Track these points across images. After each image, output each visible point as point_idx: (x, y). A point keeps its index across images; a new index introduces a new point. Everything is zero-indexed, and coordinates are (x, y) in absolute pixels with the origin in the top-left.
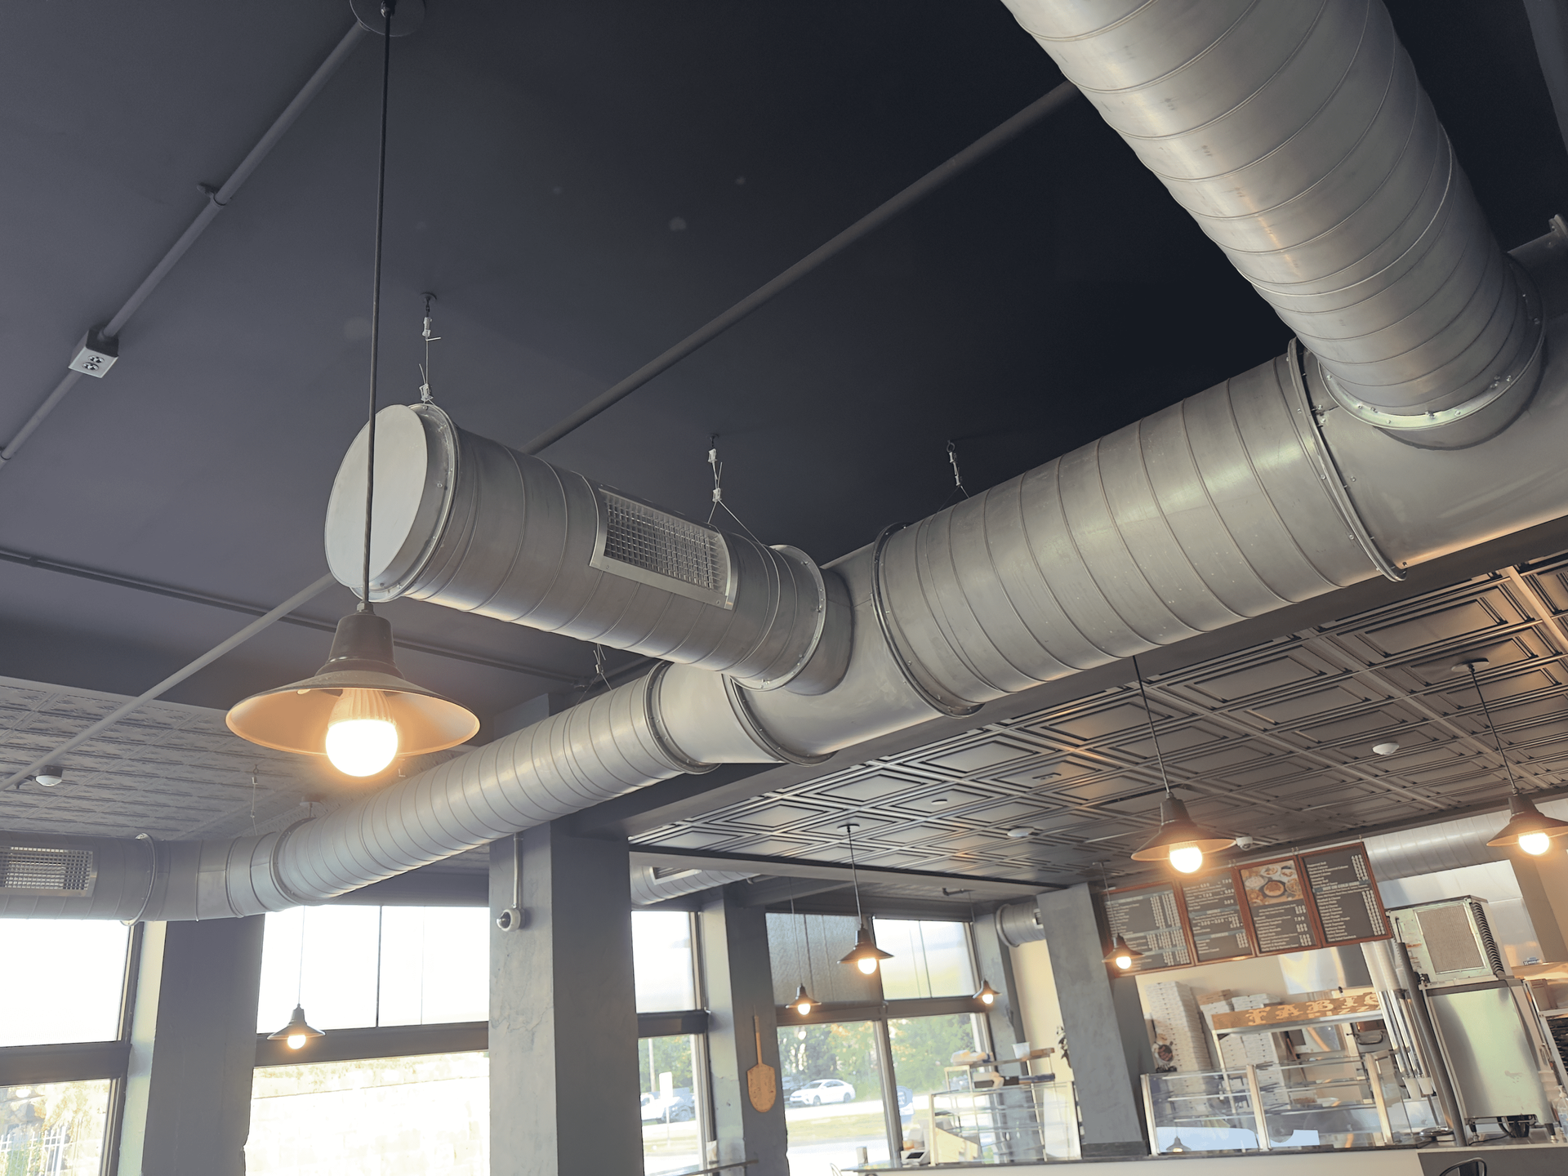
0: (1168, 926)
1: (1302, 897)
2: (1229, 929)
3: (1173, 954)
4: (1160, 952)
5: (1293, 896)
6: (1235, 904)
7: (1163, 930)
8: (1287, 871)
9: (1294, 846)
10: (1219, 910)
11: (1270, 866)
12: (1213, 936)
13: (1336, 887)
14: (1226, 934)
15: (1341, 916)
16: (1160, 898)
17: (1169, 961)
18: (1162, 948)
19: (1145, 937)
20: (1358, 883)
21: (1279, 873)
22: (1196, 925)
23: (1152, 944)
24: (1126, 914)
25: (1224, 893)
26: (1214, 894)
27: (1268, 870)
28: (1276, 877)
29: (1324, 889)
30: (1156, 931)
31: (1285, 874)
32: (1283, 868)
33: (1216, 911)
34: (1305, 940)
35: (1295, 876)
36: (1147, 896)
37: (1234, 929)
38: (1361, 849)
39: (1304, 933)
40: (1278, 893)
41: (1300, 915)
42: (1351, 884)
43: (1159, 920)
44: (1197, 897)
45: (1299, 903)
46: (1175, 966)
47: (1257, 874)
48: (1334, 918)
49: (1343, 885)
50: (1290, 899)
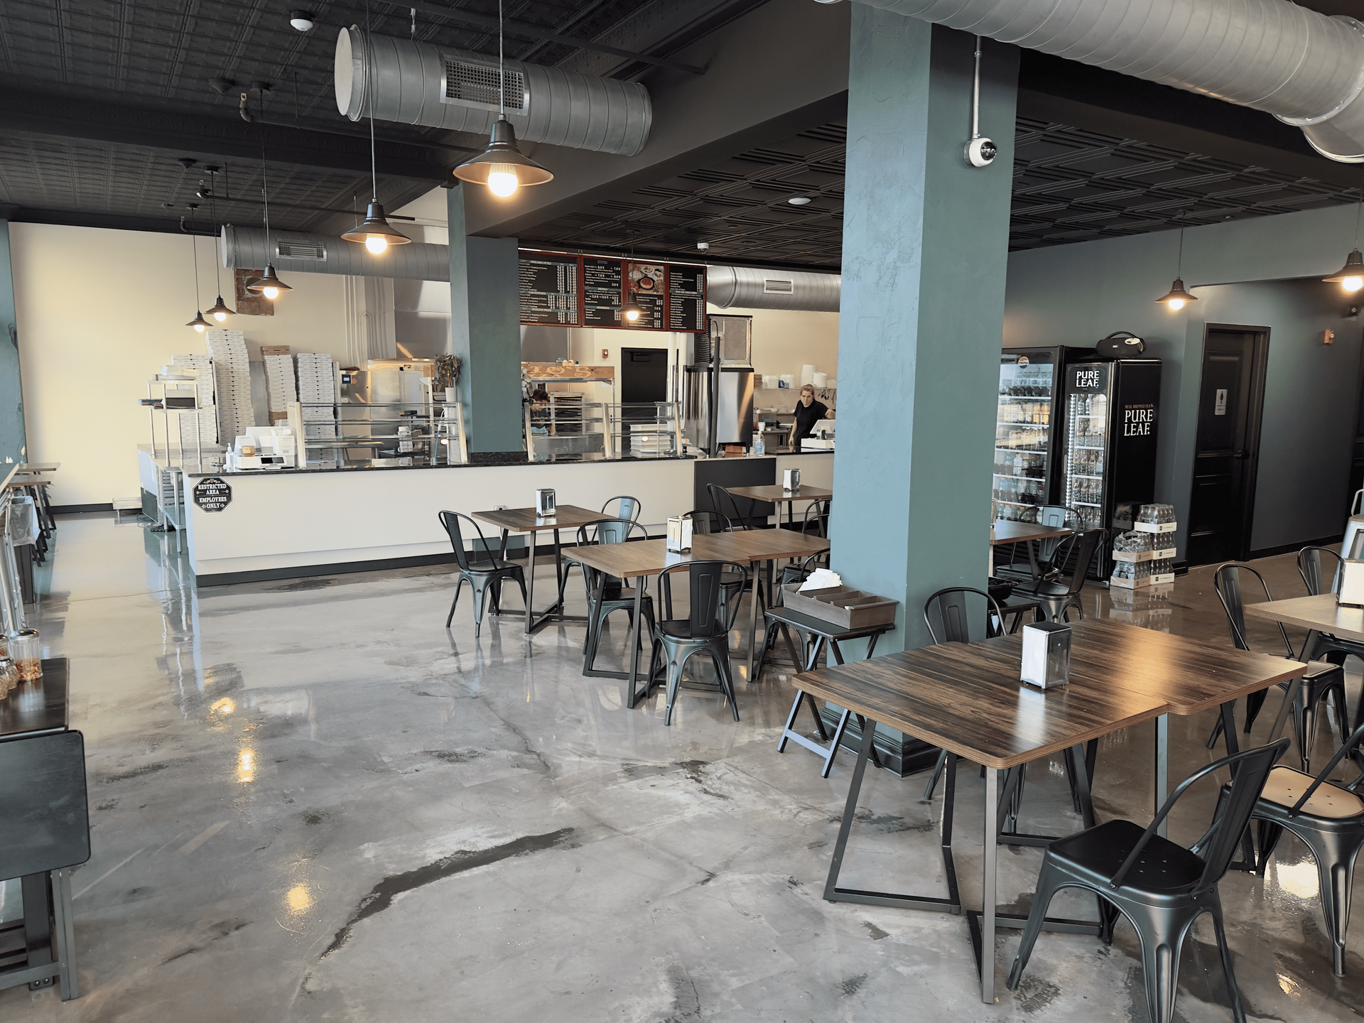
0: (567, 292)
1: (662, 294)
2: (610, 305)
3: (566, 314)
4: (557, 310)
5: (658, 292)
6: (619, 287)
7: (562, 293)
8: (658, 273)
9: (667, 257)
10: (607, 289)
11: (649, 266)
12: (598, 307)
13: (683, 292)
14: (608, 308)
15: (682, 312)
16: (565, 268)
17: (562, 319)
18: (558, 308)
19: (546, 297)
20: (695, 293)
21: (653, 273)
22: (588, 296)
23: (551, 303)
24: (535, 273)
25: (613, 277)
26: (606, 276)
27: (646, 269)
28: (650, 275)
29: (677, 292)
30: (557, 294)
31: (656, 275)
32: (656, 270)
33: (604, 289)
34: (657, 324)
35: (662, 278)
36: (555, 264)
37: (614, 306)
38: (703, 271)
39: (658, 319)
40: (649, 287)
41: (658, 306)
42: (692, 293)
43: (561, 287)
44: (593, 275)
45: (660, 297)
46: (565, 324)
47: (639, 269)
48: (677, 310)
49: (687, 292)
50: (655, 293)
